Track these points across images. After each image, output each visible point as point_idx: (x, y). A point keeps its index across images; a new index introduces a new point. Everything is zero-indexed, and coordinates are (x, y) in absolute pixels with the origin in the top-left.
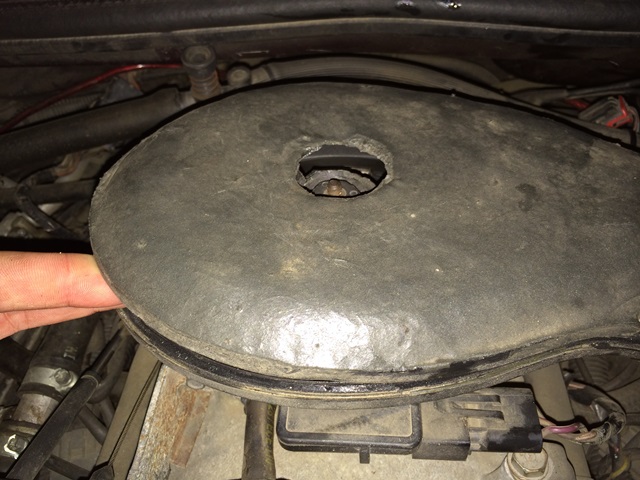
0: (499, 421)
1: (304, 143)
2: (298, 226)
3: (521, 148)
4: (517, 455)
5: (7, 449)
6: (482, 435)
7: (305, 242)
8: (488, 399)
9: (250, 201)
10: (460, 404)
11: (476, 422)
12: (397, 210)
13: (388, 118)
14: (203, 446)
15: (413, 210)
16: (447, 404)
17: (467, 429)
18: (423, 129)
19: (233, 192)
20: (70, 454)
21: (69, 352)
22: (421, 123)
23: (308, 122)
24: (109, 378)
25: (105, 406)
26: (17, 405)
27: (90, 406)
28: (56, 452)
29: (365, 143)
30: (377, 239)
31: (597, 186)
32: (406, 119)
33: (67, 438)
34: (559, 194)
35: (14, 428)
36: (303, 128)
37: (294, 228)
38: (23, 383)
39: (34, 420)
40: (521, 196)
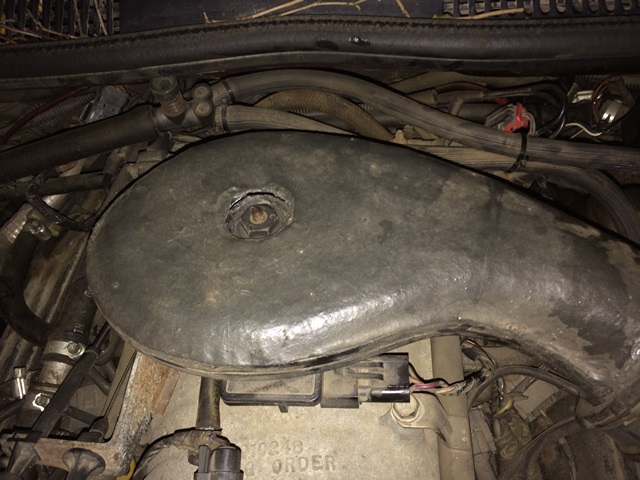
0: (381, 381)
1: (234, 193)
2: (220, 265)
3: (390, 189)
4: (397, 404)
5: (34, 404)
6: (368, 391)
7: (223, 278)
8: (374, 365)
9: (189, 248)
10: (354, 369)
11: (365, 382)
12: (291, 248)
13: (297, 166)
14: (179, 399)
15: (301, 247)
16: (344, 370)
17: (356, 388)
18: (321, 176)
19: (178, 240)
20: (84, 405)
21: (77, 327)
22: (320, 170)
23: (237, 174)
24: (111, 346)
25: (109, 366)
26: (41, 369)
27: (98, 368)
28: (73, 403)
29: (277, 190)
30: (274, 272)
31: (440, 218)
32: (310, 166)
33: (81, 392)
34: (408, 226)
35: (39, 388)
36: (233, 180)
37: (217, 267)
38: (45, 353)
39: (55, 382)
40: (381, 230)
